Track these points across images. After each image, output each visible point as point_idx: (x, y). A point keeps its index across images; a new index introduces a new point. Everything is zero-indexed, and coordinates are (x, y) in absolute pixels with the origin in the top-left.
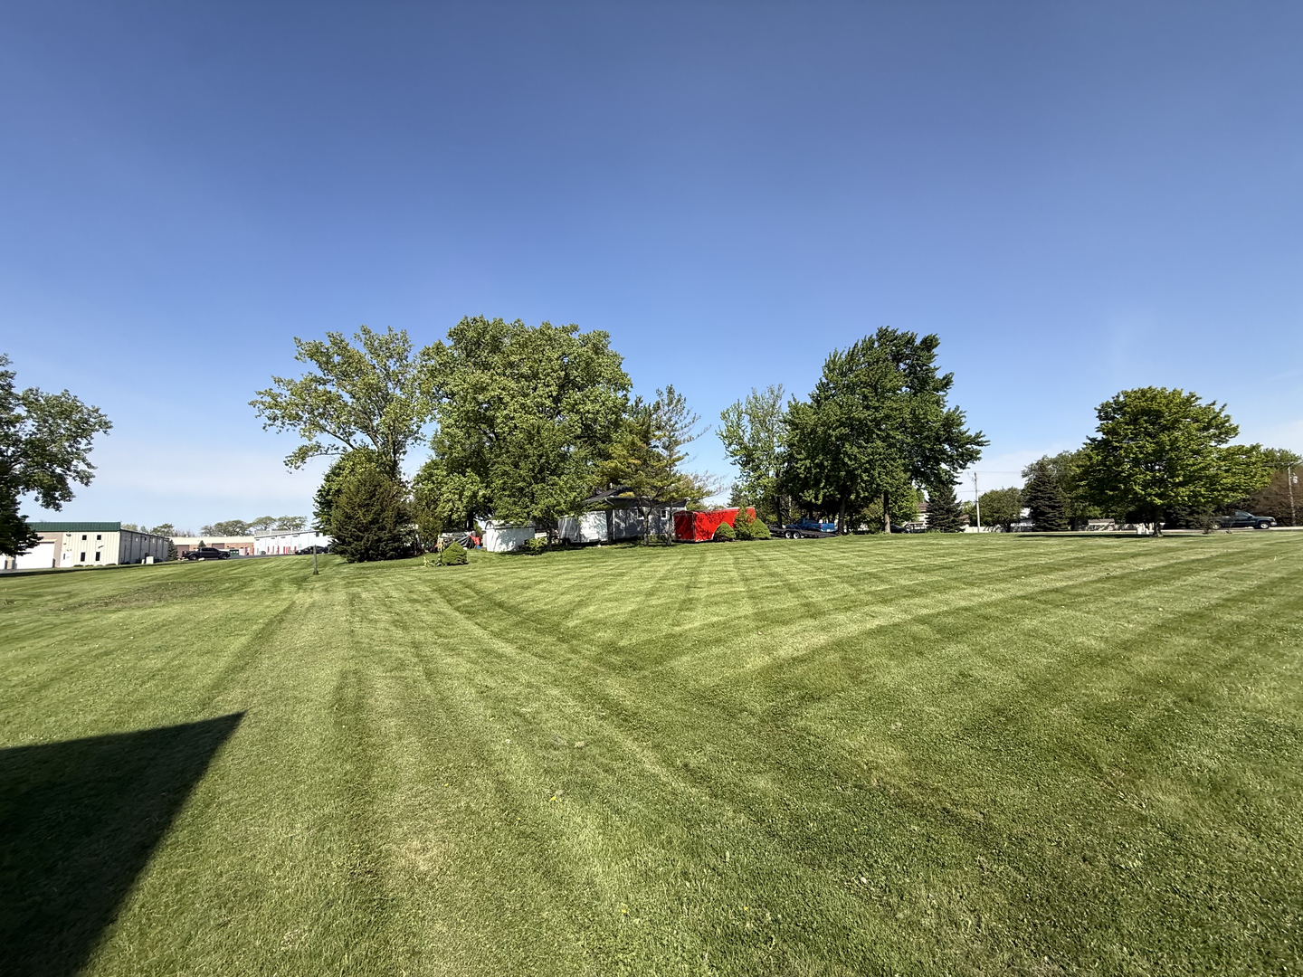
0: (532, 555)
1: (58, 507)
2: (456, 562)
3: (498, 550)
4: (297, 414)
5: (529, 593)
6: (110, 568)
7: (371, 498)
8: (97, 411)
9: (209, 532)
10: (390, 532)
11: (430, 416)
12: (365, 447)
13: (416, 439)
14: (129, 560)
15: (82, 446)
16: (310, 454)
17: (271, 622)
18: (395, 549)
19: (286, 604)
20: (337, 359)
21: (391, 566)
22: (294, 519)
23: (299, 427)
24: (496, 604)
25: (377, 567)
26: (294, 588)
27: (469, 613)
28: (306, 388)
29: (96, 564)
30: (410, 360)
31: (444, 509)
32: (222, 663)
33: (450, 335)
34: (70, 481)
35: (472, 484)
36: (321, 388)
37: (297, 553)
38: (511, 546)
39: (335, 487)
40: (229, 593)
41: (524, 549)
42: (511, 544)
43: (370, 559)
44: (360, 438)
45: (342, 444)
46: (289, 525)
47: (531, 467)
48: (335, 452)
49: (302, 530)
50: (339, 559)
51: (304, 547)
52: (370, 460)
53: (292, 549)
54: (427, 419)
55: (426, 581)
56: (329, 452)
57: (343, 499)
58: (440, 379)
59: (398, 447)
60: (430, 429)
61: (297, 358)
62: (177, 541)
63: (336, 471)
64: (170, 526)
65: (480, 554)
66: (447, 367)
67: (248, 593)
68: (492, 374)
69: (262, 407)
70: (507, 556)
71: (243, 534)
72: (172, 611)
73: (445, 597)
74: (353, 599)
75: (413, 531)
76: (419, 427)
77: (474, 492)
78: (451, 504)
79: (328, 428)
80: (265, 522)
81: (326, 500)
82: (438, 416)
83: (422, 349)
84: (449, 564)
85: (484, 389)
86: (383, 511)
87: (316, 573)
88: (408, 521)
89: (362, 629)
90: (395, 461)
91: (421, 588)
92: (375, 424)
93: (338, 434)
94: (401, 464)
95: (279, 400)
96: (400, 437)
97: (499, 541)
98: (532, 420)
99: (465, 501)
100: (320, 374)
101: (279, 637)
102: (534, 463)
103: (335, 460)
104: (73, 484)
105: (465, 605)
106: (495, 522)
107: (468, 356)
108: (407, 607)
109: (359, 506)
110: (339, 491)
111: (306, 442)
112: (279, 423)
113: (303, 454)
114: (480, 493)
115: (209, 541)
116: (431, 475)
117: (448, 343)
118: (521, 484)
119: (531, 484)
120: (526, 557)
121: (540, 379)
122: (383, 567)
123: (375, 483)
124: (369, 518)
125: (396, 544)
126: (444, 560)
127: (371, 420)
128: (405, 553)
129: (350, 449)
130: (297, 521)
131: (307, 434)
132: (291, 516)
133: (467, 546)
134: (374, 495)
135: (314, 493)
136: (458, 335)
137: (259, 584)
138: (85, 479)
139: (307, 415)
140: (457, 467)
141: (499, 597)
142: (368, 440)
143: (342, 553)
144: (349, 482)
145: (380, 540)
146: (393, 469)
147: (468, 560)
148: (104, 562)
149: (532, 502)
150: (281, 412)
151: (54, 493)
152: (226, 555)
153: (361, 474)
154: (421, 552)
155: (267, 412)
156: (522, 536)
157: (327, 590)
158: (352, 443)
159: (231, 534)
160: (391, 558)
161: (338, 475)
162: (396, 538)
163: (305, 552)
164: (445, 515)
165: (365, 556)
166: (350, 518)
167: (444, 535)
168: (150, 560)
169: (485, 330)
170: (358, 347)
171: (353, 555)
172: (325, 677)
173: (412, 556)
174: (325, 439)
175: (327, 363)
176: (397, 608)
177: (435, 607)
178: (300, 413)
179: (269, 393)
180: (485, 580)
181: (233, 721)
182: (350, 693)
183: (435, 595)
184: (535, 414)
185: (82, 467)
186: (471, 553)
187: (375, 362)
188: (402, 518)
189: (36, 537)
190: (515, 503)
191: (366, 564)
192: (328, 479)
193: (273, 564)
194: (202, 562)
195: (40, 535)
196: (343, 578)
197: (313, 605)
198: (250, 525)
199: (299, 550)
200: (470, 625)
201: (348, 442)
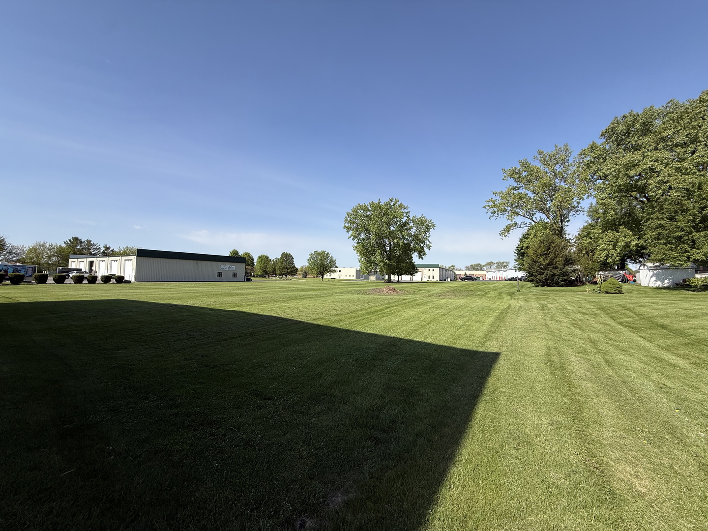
0: (694, 291)
1: (422, 258)
2: (613, 291)
3: (652, 285)
4: (505, 209)
5: (696, 322)
6: (436, 282)
7: (548, 250)
8: (431, 221)
9: (468, 269)
10: (561, 270)
11: (587, 195)
12: (542, 221)
13: (577, 211)
14: (443, 280)
15: (428, 235)
16: (512, 228)
17: (502, 313)
18: (564, 281)
19: (506, 306)
20: (524, 174)
21: (562, 291)
22: (503, 263)
23: (505, 215)
24: (658, 325)
25: (553, 291)
26: (509, 297)
27: (632, 328)
28: (509, 194)
29: (433, 280)
30: (570, 162)
31: (600, 255)
32: (485, 327)
33: (602, 135)
34: (425, 248)
35: (626, 237)
36: (516, 192)
37: (506, 280)
38: (666, 283)
39: (526, 245)
40: (481, 296)
41: (683, 286)
42: (666, 281)
43: (548, 286)
44: (539, 216)
45: (528, 221)
46: (502, 266)
47: (691, 218)
48: (524, 226)
49: (508, 268)
50: (529, 284)
51: (509, 277)
52: (546, 228)
53: (503, 278)
54: (585, 197)
55: (590, 302)
56: (522, 226)
57: (530, 252)
58: (594, 168)
59: (564, 218)
60: (587, 202)
61: (503, 179)
62: (457, 272)
63: (526, 237)
64: (454, 266)
65: (634, 287)
66: (601, 158)
67: (488, 297)
68: (643, 152)
69: (488, 208)
70: (663, 291)
71: (481, 270)
72: (462, 301)
73: (608, 314)
74: (543, 307)
75: (577, 270)
76: (579, 203)
77: (626, 243)
78: (606, 252)
79: (520, 213)
80: (490, 264)
81: (521, 253)
82: (593, 193)
83: (579, 151)
84: (607, 293)
85: (634, 166)
86: (556, 257)
87: (519, 291)
88: (573, 263)
89: (553, 325)
90: (562, 227)
91: (587, 306)
92: (547, 207)
93: (526, 216)
94: (566, 228)
95: (496, 203)
96: (565, 212)
97: (654, 279)
98: (690, 179)
99: (618, 250)
100: (515, 185)
101: (507, 320)
102: (695, 215)
103: (524, 230)
104: (426, 250)
105: (626, 322)
106: (649, 264)
107: (618, 145)
108: (579, 316)
109: (541, 255)
110: (527, 247)
111: (510, 222)
112: (496, 215)
113: (508, 229)
114: (633, 243)
115: (468, 273)
116: (589, 233)
117: (600, 141)
118: (679, 234)
119: (691, 233)
120: (687, 292)
121: (700, 142)
122: (557, 291)
123: (550, 241)
124: (547, 262)
125: (565, 278)
126: (602, 290)
127: (545, 204)
128: (571, 284)
129: (533, 223)
130: (505, 264)
131: (510, 218)
132: (502, 261)
133: (622, 281)
134: (550, 248)
135: (514, 249)
136: (609, 134)
137: (492, 294)
138: (429, 247)
139: (509, 208)
140: (611, 225)
141: (660, 321)
142: (544, 217)
143: (531, 281)
144: (534, 242)
145: (554, 275)
146: (560, 232)
147: (624, 291)
148: (435, 280)
149: (693, 247)
150: (497, 209)
151: (421, 253)
152: (475, 279)
153: (540, 237)
154: (583, 283)
155: (491, 210)
156: (680, 277)
157: (525, 300)
158: (534, 219)
159: (476, 270)
160: (562, 286)
161: (527, 238)
162: (565, 274)
163: (509, 280)
164: (602, 259)
165: (546, 283)
166: (535, 262)
167: (601, 273)
168: (449, 280)
169: (635, 121)
170: (536, 164)
171: (538, 282)
172: (537, 346)
173: (576, 285)
174: (519, 220)
175: (519, 178)
176: (573, 316)
177: (601, 320)
178: (506, 208)
179: (491, 201)
180: (643, 306)
181: (496, 355)
182: (556, 359)
183: (599, 312)
184: (694, 173)
185: (428, 243)
186: (625, 286)
187: (547, 169)
188: (569, 261)
189: (417, 269)
190: (671, 249)
191: (546, 288)
192: (521, 241)
193: (496, 285)
194: (467, 282)
195: (418, 269)
196: (534, 295)
197: (521, 307)
198: (484, 266)
199: (507, 278)
200: (634, 336)
201: (532, 219)
